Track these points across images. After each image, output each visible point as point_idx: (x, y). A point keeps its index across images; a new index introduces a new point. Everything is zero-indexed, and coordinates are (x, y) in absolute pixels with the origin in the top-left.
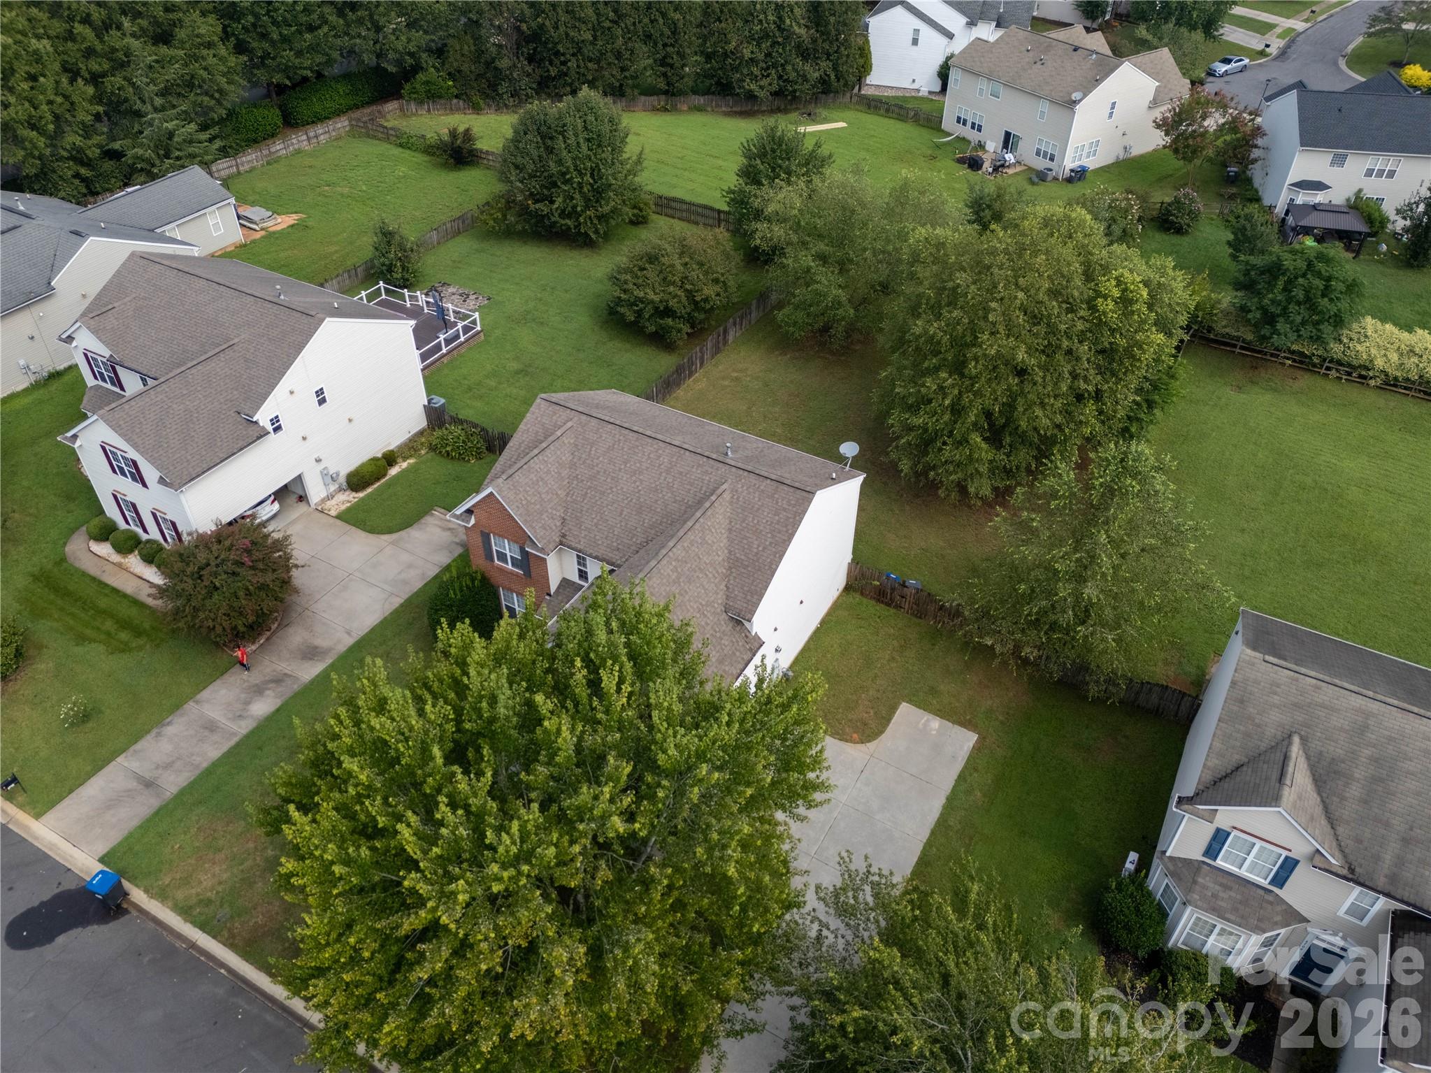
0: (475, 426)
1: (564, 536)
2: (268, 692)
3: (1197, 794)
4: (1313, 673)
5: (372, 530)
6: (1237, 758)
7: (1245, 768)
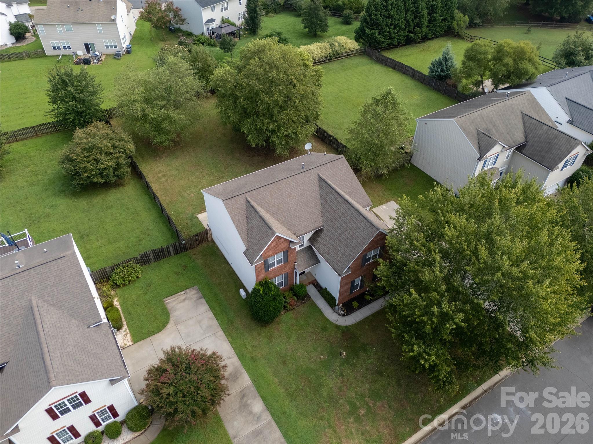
0: (129, 260)
1: (295, 234)
2: (249, 402)
3: (480, 155)
4: (466, 114)
5: (159, 330)
6: (477, 142)
7: (480, 143)
